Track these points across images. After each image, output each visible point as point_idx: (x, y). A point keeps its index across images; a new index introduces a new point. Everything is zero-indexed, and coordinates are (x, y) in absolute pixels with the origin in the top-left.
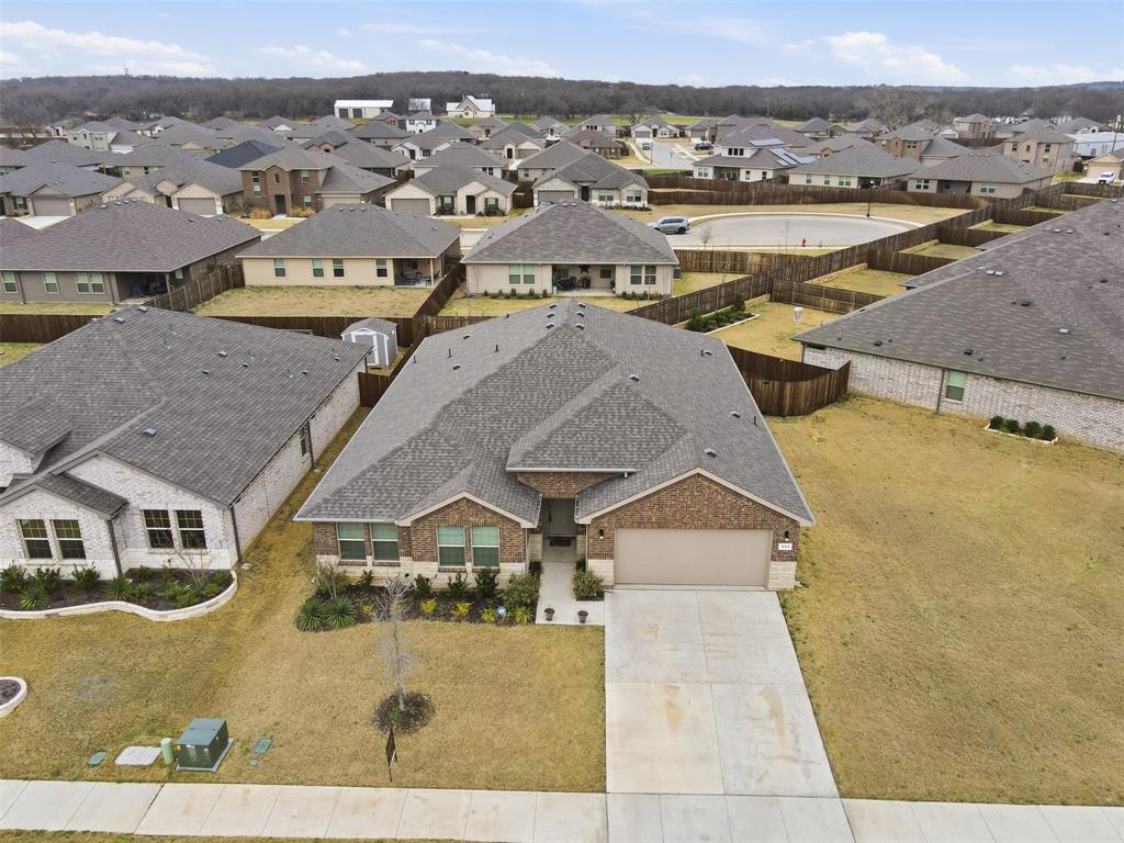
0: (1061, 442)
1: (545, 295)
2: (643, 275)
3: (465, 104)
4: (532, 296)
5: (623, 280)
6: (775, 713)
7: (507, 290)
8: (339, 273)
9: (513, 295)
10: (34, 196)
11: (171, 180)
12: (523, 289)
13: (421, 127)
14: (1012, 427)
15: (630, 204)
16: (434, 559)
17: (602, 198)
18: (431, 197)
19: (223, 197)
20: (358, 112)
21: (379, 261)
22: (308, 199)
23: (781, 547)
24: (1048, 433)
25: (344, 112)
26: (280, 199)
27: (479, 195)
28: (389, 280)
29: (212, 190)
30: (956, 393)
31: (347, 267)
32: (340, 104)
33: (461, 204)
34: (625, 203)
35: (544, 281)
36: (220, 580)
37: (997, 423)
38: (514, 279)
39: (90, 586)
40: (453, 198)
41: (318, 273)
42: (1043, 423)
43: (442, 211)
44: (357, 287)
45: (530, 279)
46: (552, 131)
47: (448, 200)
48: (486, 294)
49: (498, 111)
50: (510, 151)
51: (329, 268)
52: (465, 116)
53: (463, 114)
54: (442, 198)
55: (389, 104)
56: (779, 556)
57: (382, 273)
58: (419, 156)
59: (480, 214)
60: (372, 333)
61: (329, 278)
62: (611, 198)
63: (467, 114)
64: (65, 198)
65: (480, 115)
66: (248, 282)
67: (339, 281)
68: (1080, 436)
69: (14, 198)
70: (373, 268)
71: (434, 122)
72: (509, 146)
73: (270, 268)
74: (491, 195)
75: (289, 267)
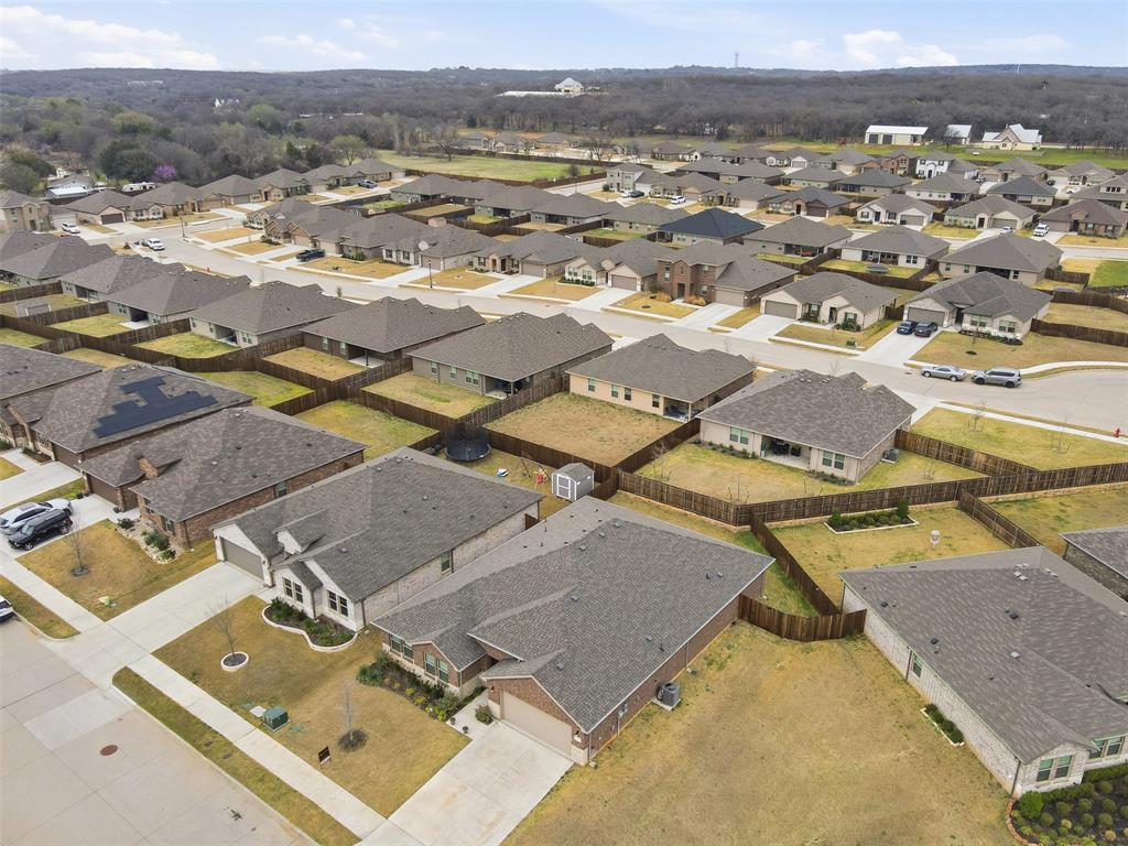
0: (965, 748)
1: (754, 457)
2: (834, 460)
3: (1005, 134)
4: (744, 455)
5: (816, 462)
6: (492, 825)
7: (727, 443)
8: (628, 397)
9: (731, 451)
10: (524, 260)
11: (611, 259)
12: (739, 447)
13: (931, 167)
14: (940, 719)
15: (1002, 334)
16: (423, 667)
17: (973, 323)
18: (799, 304)
19: (644, 278)
20: (888, 138)
21: (655, 396)
22: (705, 288)
23: (575, 738)
24: (957, 736)
25: (874, 138)
26: (681, 286)
27: (840, 309)
28: (660, 411)
29: (637, 273)
30: (917, 670)
31: (634, 395)
32: (872, 129)
33: (825, 314)
34: (995, 332)
35: (755, 445)
36: (346, 635)
37: (932, 709)
38: (733, 438)
39: (301, 618)
40: (819, 307)
41: (615, 394)
42: (960, 726)
43: (807, 317)
44: (638, 411)
45: (744, 440)
46: (1085, 179)
47: (814, 308)
48: (711, 444)
49: (1044, 140)
50: (981, 222)
51: (622, 393)
52: (1001, 148)
53: (1000, 145)
54: (810, 305)
55: (921, 131)
56: (575, 743)
57: (656, 404)
58: (883, 218)
59: (838, 327)
60: (568, 478)
61: (621, 401)
62: (983, 325)
63: (1004, 145)
64: (540, 264)
65: (1020, 147)
66: (572, 390)
67: (627, 403)
68: (977, 751)
69: (513, 260)
70: (650, 400)
71: (946, 164)
72: (982, 215)
73: (586, 384)
74: (852, 310)
75: (598, 386)
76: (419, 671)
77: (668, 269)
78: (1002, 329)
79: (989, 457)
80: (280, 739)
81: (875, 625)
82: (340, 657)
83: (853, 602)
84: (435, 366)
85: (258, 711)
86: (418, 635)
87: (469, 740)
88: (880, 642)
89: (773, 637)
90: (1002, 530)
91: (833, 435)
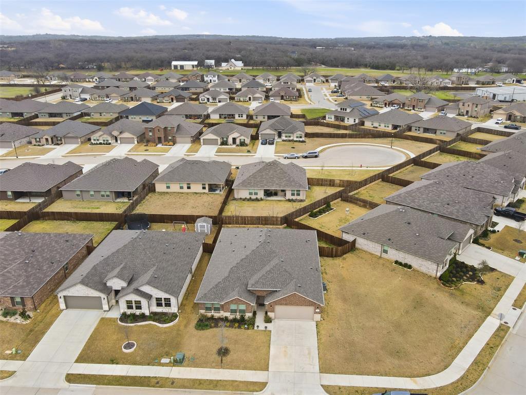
0: (414, 270)
1: (262, 200)
2: (296, 193)
3: (230, 63)
4: (257, 200)
5: (289, 195)
6: (309, 354)
7: (248, 197)
8: (189, 188)
9: (250, 199)
10: (65, 137)
11: (117, 130)
12: (254, 197)
13: (211, 78)
14: (400, 264)
15: (298, 139)
16: (229, 312)
17: (286, 137)
18: (219, 139)
19: (137, 138)
20: (182, 67)
21: (203, 184)
22: (170, 138)
23: (316, 310)
24: (410, 267)
25: (176, 67)
26: (159, 138)
27: (237, 138)
28: (207, 191)
29: (133, 135)
30: (386, 252)
31: (192, 186)
32: (174, 63)
33: (230, 141)
34: (295, 139)
35: (261, 194)
36: (174, 316)
37: (396, 262)
38: (251, 194)
39: (143, 317)
40: (227, 138)
41: (181, 188)
42: (409, 263)
43: (223, 144)
44: (195, 193)
45: (256, 194)
46: (269, 80)
47: (225, 139)
48: (241, 199)
49: (245, 66)
50: (250, 98)
51: (185, 186)
52: (230, 69)
53: (229, 68)
54: (223, 138)
55: (196, 63)
56: (316, 313)
57: (204, 188)
58: (211, 100)
59: (237, 145)
60: (204, 224)
61: (185, 190)
62: (290, 137)
63: (231, 68)
64: (77, 138)
65: (237, 68)
66: (157, 190)
67: (189, 191)
68: (418, 269)
69: (57, 137)
70: (201, 186)
71: (216, 76)
72: (250, 96)
73: (164, 186)
74: (242, 138)
75: (172, 186)
76: (228, 314)
77: (150, 131)
78: (297, 137)
79: (341, 180)
80: (188, 366)
81: (361, 243)
82: (178, 325)
83: (349, 238)
84: (78, 193)
85: (164, 360)
86: (223, 299)
87: (270, 331)
88: (365, 248)
89: (331, 259)
90: (362, 204)
91: (293, 183)
